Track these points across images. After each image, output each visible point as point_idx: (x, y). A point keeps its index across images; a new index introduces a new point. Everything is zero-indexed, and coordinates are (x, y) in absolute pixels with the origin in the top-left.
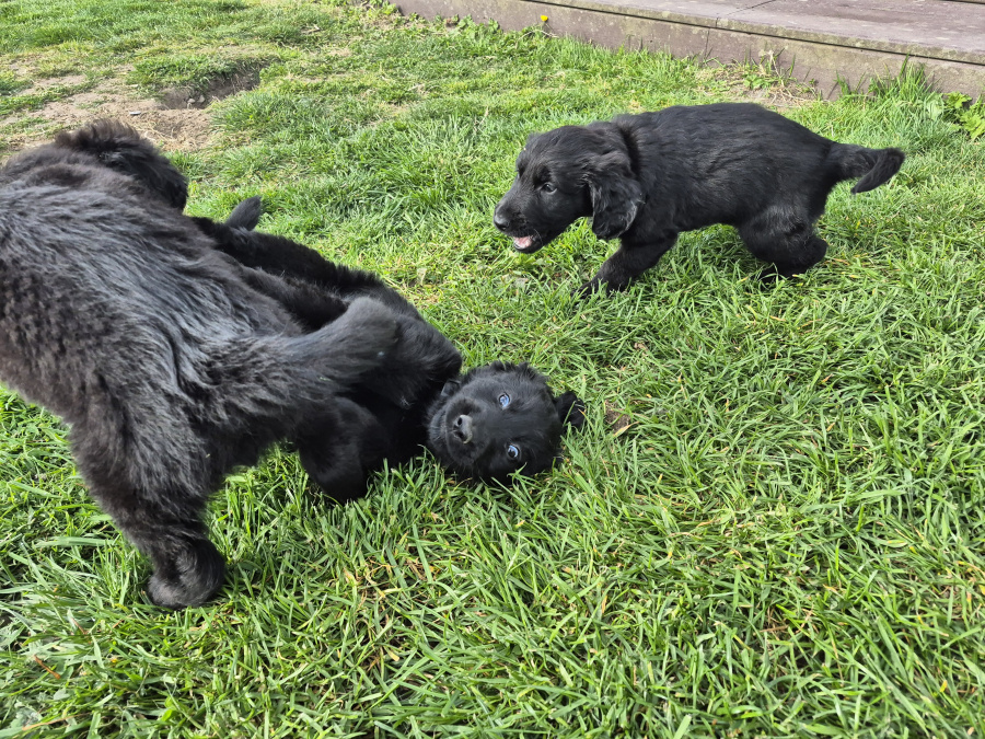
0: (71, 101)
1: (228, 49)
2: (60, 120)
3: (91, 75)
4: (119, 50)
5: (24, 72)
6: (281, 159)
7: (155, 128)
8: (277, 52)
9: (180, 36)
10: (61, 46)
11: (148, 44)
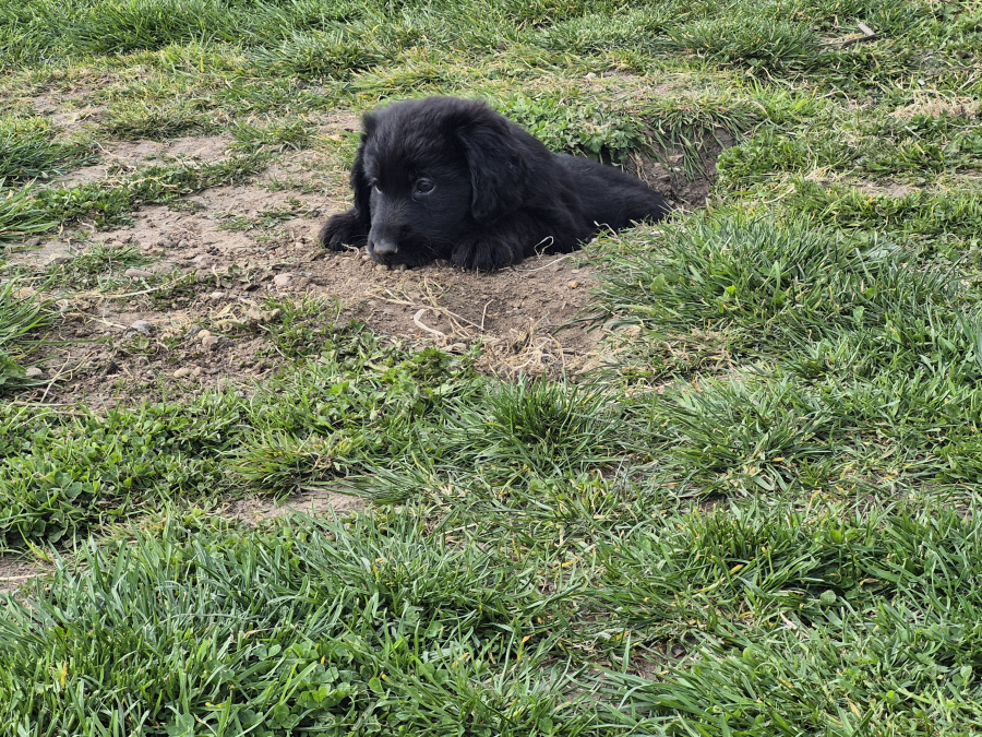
0: (199, 207)
1: (613, 80)
2: (177, 257)
3: (247, 138)
4: (308, 71)
5: (70, 122)
6: (848, 424)
7: (443, 302)
8: (754, 98)
9: (476, 39)
10: (162, 54)
11: (391, 59)
